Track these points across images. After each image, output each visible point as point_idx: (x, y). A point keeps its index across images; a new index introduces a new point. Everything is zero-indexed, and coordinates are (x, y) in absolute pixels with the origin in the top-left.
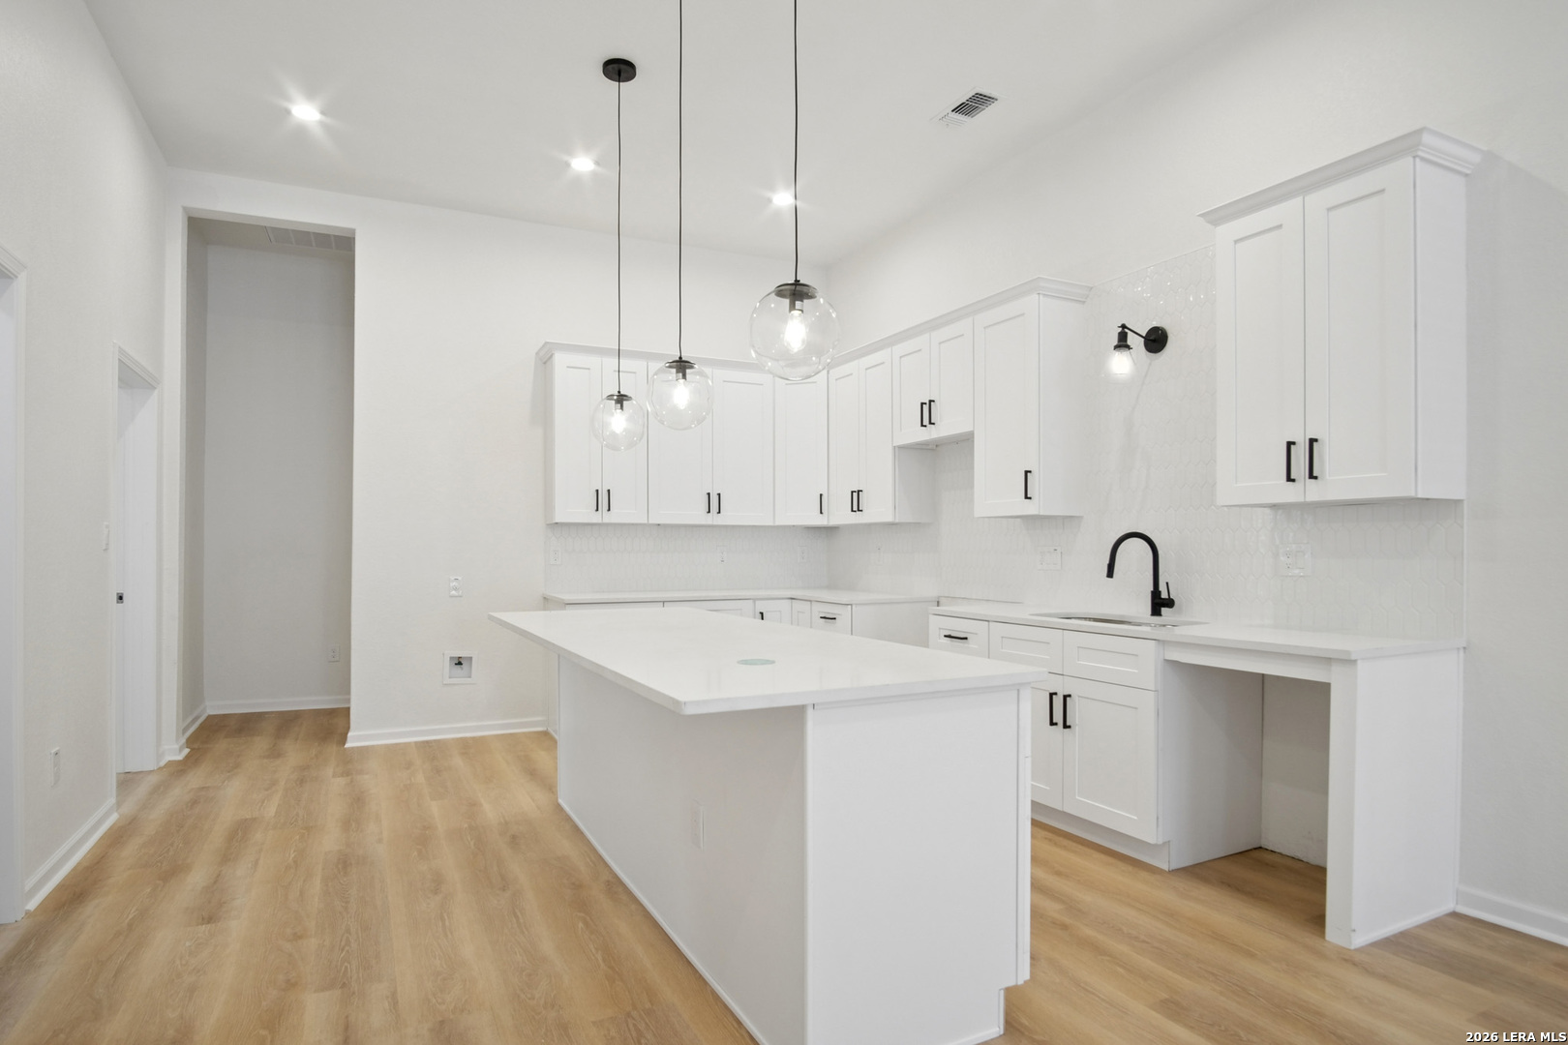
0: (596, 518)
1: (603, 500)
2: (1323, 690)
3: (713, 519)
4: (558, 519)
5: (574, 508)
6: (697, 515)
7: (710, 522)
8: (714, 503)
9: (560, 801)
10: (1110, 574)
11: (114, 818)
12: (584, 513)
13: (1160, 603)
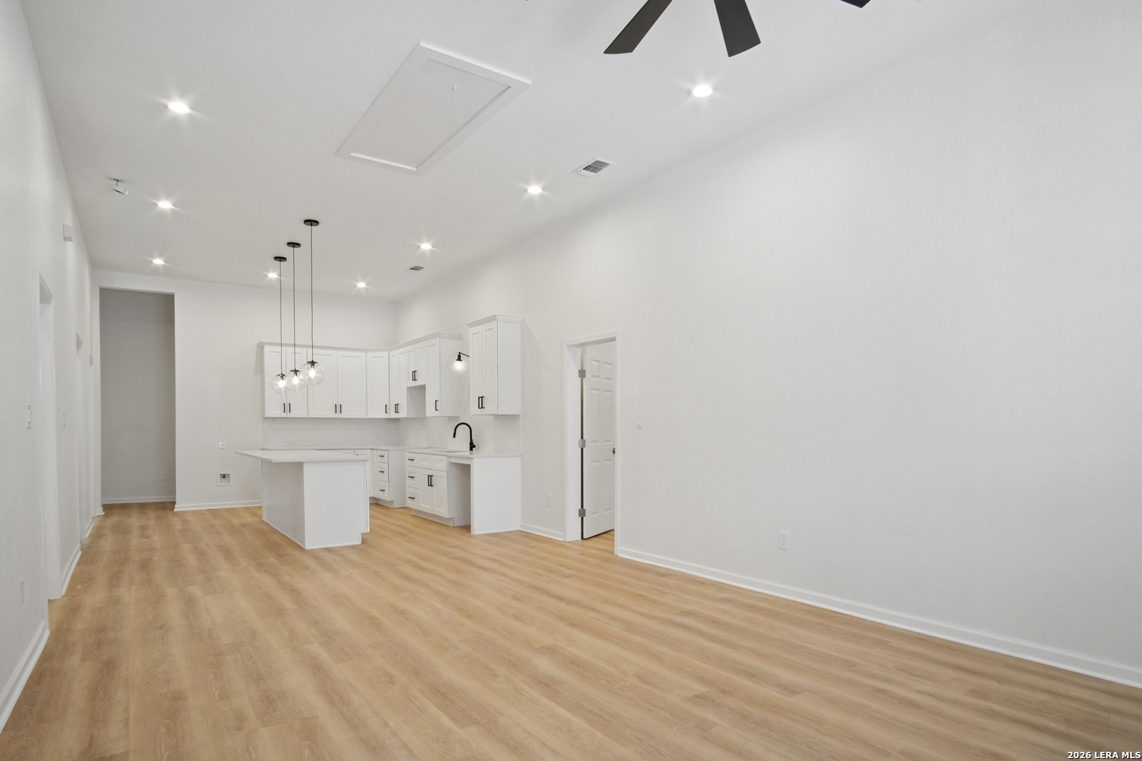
0: (284, 415)
1: (287, 407)
2: (470, 465)
3: (338, 415)
4: (266, 416)
5: (274, 411)
6: (331, 414)
7: (336, 417)
8: (339, 408)
9: (264, 519)
10: (454, 437)
11: (92, 526)
12: (278, 413)
13: (472, 446)
